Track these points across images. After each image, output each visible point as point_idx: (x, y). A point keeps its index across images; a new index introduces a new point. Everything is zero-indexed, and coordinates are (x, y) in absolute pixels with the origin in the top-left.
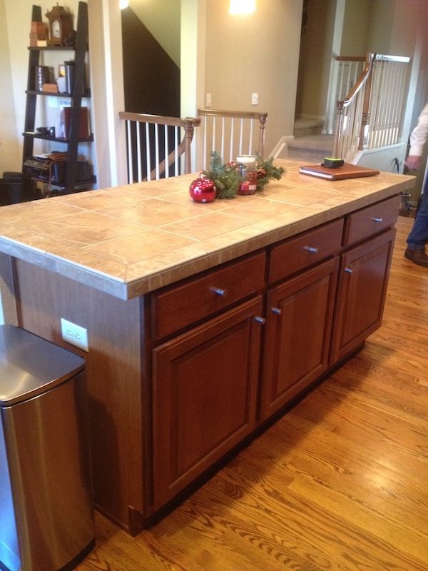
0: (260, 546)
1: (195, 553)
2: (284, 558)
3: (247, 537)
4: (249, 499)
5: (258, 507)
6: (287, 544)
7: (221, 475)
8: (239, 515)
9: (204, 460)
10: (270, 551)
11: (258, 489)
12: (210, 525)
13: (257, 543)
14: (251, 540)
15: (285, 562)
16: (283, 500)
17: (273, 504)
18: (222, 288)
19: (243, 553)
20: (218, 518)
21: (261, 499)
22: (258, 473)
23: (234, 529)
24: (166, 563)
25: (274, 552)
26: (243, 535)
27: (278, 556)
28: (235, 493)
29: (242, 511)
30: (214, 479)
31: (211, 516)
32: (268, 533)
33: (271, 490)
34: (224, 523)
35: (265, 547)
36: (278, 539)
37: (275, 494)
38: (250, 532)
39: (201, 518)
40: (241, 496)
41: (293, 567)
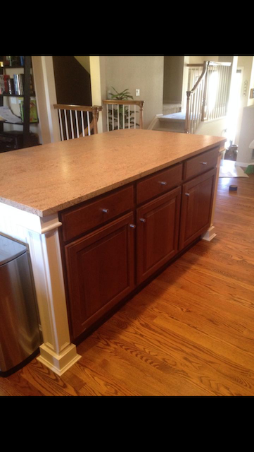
0: (137, 355)
1: (99, 361)
2: (150, 361)
3: (129, 351)
4: (131, 329)
5: (136, 333)
6: (151, 354)
7: (116, 316)
8: (125, 338)
9: (103, 308)
10: (142, 358)
11: (137, 323)
12: (108, 345)
13: (134, 353)
14: (131, 352)
15: (150, 363)
16: (150, 328)
17: (145, 332)
19: (126, 360)
20: (112, 341)
21: (138, 329)
22: (137, 314)
23: (121, 346)
24: (82, 367)
25: (144, 358)
26: (126, 349)
27: (146, 361)
28: (123, 326)
29: (127, 336)
30: (111, 319)
31: (109, 339)
32: (141, 347)
33: (143, 323)
34: (116, 343)
35: (139, 356)
36: (147, 351)
37: (146, 326)
38: (131, 347)
39: (103, 341)
40: (126, 328)
41: (155, 366)
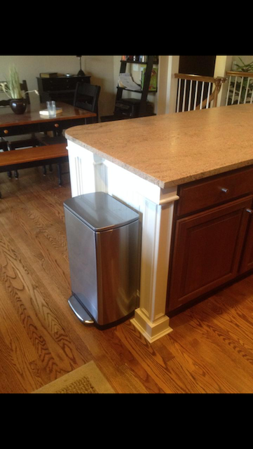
0: (229, 344)
1: (190, 339)
2: (243, 353)
3: (222, 337)
4: (226, 316)
5: (231, 322)
6: (246, 346)
7: (211, 299)
8: (219, 324)
9: (201, 289)
10: (235, 348)
11: (233, 311)
12: (200, 326)
13: (227, 341)
14: (224, 339)
15: (243, 356)
16: (247, 321)
17: (241, 322)
18: (226, 188)
19: (218, 345)
20: (206, 323)
21: (234, 318)
22: (234, 303)
23: (214, 331)
24: (172, 341)
25: (237, 349)
26: (220, 335)
27: (239, 352)
28: (218, 311)
29: (222, 322)
30: (206, 301)
31: (202, 320)
32: (235, 337)
33: (241, 314)
34: (209, 326)
35: (232, 345)
36: (241, 342)
37: (244, 317)
38: (225, 335)
39: (196, 321)
40: (221, 314)
41: (248, 360)
